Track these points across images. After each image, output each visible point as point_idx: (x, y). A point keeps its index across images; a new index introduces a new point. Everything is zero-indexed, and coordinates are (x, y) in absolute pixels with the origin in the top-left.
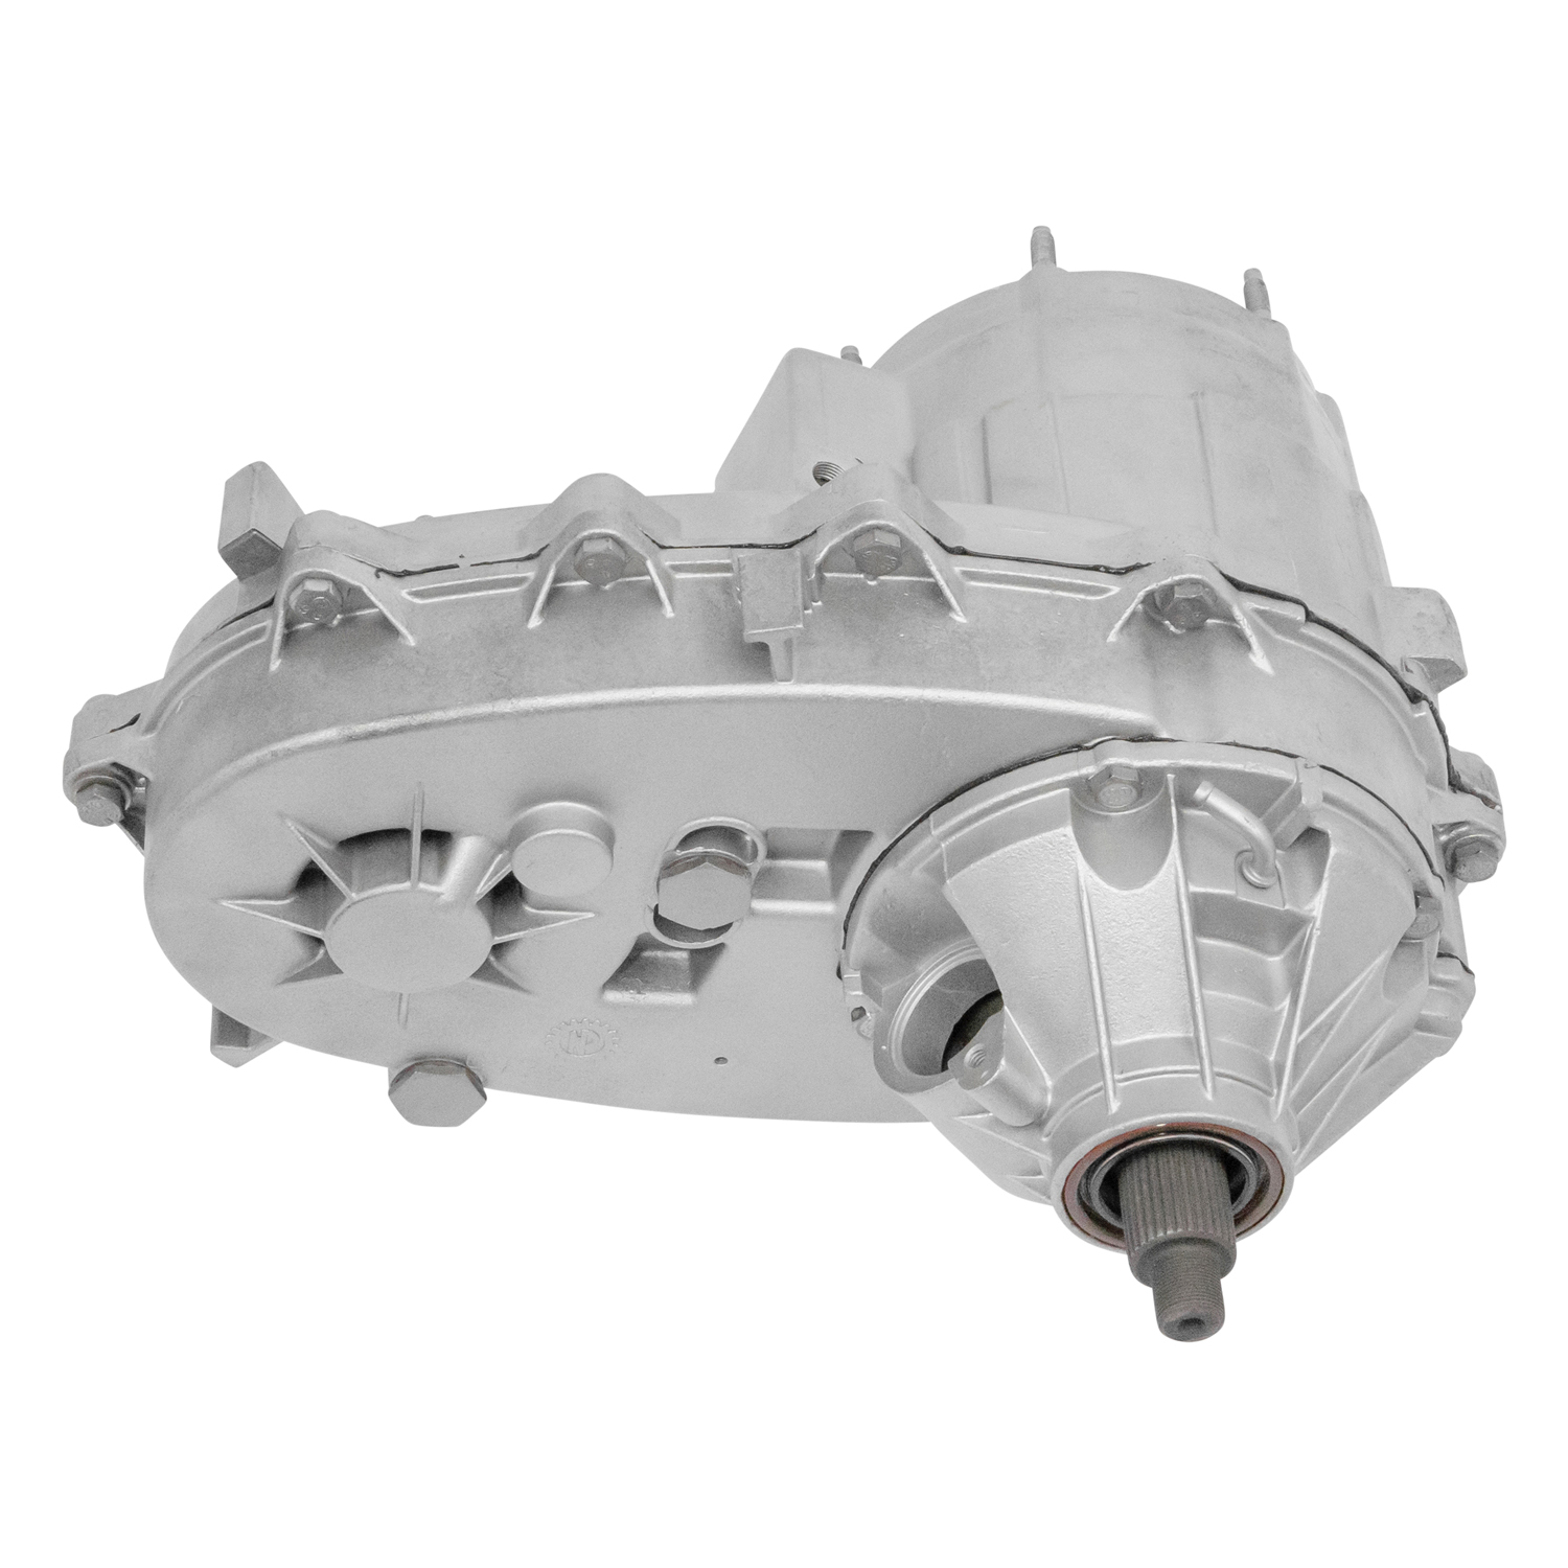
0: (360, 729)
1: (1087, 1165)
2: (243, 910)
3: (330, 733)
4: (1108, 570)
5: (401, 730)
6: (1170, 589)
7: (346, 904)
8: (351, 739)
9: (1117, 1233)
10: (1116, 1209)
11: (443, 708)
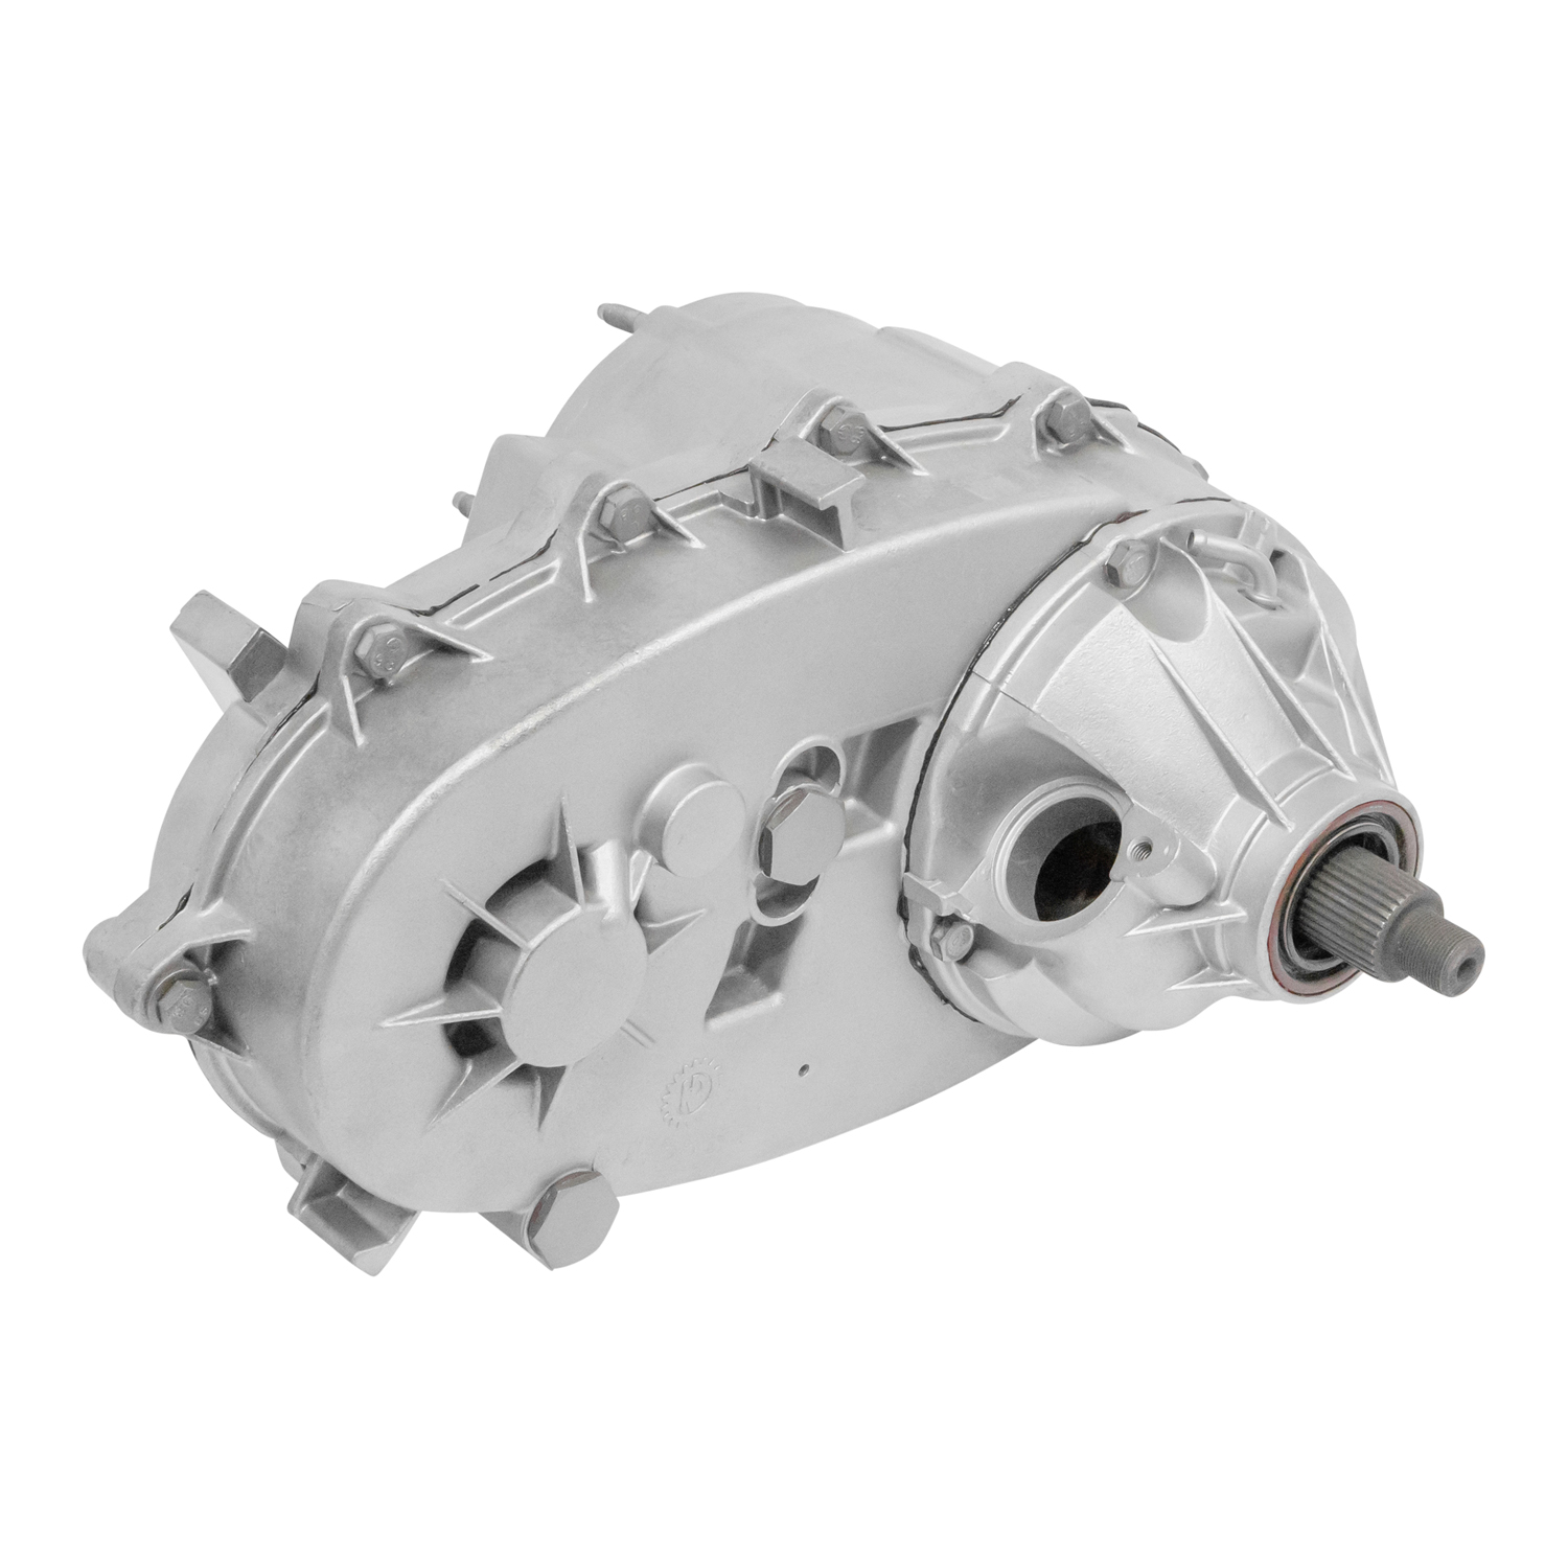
0: (509, 736)
1: (1276, 938)
2: (411, 1022)
3: (483, 752)
5: (549, 720)
6: (1053, 404)
7: (523, 957)
8: (505, 748)
11: (578, 684)
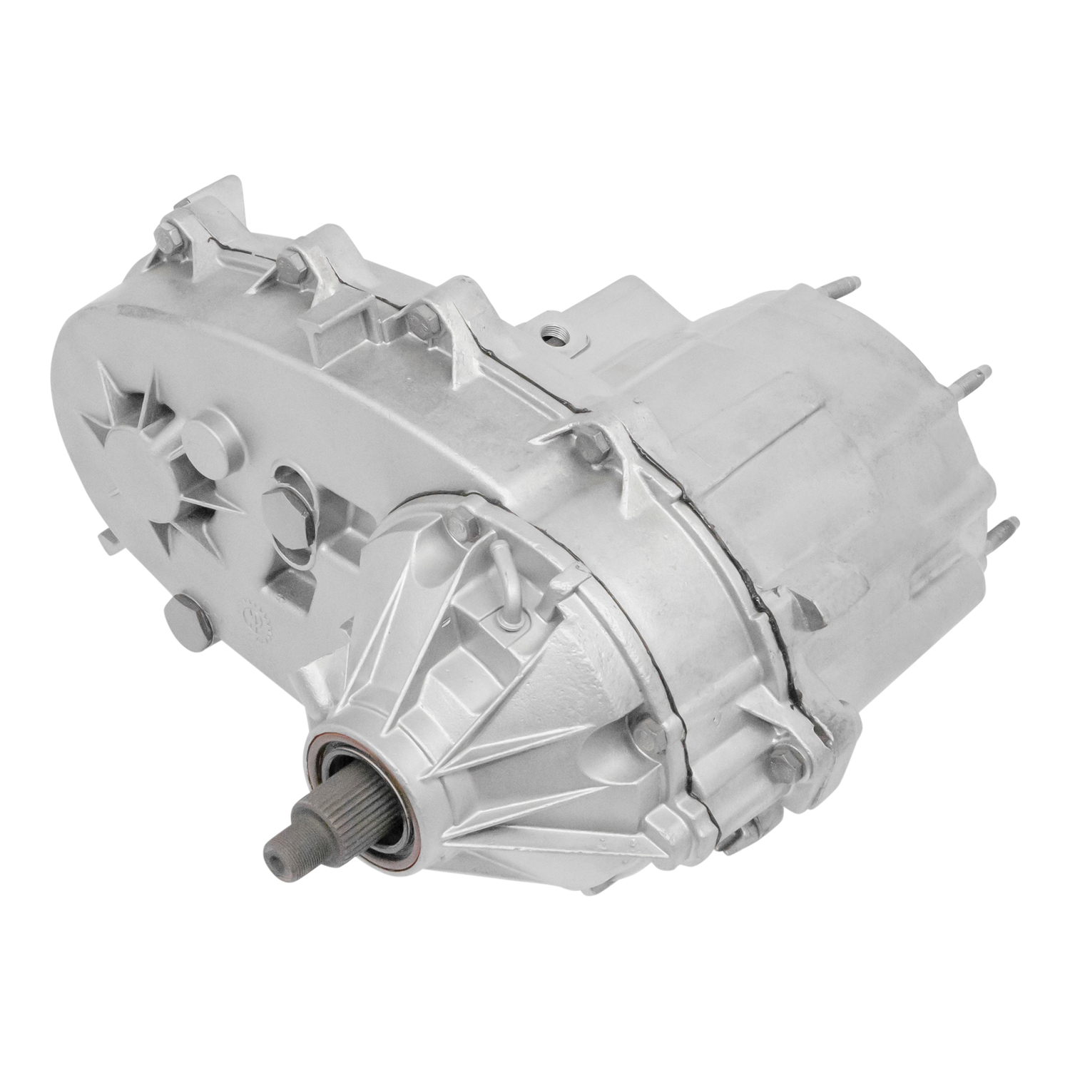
4: (568, 405)
9: (319, 780)
10: (332, 771)
